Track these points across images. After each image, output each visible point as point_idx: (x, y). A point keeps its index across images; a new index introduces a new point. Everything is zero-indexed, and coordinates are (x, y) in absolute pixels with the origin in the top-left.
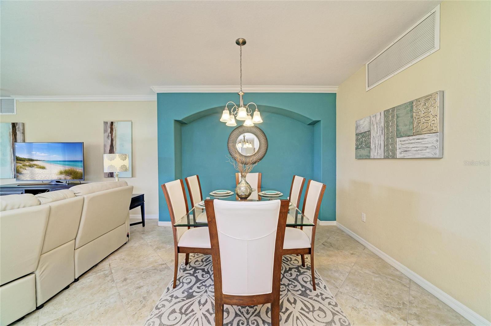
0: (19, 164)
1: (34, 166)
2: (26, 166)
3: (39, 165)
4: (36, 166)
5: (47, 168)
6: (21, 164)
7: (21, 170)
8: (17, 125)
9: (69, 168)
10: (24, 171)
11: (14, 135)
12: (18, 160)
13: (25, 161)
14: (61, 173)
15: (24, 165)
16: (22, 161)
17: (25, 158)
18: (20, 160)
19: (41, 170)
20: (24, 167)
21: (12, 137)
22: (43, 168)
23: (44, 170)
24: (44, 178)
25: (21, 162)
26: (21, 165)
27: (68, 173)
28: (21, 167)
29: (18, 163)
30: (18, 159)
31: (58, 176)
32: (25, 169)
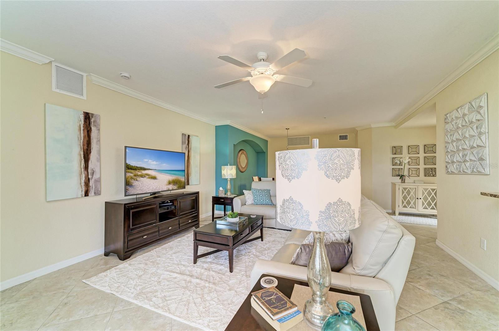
0: (129, 174)
1: (145, 176)
2: (138, 176)
3: (151, 175)
4: (148, 176)
5: (158, 178)
6: (132, 173)
7: (132, 181)
8: (92, 117)
9: (176, 178)
10: (135, 183)
11: (86, 131)
12: (129, 169)
13: (136, 170)
14: (170, 183)
15: (135, 175)
16: (134, 170)
17: (137, 167)
18: (131, 169)
19: (153, 181)
20: (135, 177)
21: (84, 133)
22: (154, 178)
23: (156, 180)
24: (155, 190)
25: (132, 171)
26: (132, 175)
27: (174, 182)
28: (132, 178)
29: (129, 172)
30: (128, 167)
31: (167, 186)
32: (137, 180)
